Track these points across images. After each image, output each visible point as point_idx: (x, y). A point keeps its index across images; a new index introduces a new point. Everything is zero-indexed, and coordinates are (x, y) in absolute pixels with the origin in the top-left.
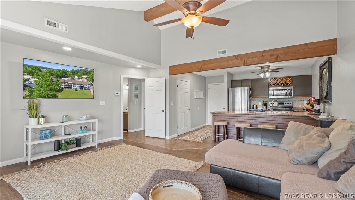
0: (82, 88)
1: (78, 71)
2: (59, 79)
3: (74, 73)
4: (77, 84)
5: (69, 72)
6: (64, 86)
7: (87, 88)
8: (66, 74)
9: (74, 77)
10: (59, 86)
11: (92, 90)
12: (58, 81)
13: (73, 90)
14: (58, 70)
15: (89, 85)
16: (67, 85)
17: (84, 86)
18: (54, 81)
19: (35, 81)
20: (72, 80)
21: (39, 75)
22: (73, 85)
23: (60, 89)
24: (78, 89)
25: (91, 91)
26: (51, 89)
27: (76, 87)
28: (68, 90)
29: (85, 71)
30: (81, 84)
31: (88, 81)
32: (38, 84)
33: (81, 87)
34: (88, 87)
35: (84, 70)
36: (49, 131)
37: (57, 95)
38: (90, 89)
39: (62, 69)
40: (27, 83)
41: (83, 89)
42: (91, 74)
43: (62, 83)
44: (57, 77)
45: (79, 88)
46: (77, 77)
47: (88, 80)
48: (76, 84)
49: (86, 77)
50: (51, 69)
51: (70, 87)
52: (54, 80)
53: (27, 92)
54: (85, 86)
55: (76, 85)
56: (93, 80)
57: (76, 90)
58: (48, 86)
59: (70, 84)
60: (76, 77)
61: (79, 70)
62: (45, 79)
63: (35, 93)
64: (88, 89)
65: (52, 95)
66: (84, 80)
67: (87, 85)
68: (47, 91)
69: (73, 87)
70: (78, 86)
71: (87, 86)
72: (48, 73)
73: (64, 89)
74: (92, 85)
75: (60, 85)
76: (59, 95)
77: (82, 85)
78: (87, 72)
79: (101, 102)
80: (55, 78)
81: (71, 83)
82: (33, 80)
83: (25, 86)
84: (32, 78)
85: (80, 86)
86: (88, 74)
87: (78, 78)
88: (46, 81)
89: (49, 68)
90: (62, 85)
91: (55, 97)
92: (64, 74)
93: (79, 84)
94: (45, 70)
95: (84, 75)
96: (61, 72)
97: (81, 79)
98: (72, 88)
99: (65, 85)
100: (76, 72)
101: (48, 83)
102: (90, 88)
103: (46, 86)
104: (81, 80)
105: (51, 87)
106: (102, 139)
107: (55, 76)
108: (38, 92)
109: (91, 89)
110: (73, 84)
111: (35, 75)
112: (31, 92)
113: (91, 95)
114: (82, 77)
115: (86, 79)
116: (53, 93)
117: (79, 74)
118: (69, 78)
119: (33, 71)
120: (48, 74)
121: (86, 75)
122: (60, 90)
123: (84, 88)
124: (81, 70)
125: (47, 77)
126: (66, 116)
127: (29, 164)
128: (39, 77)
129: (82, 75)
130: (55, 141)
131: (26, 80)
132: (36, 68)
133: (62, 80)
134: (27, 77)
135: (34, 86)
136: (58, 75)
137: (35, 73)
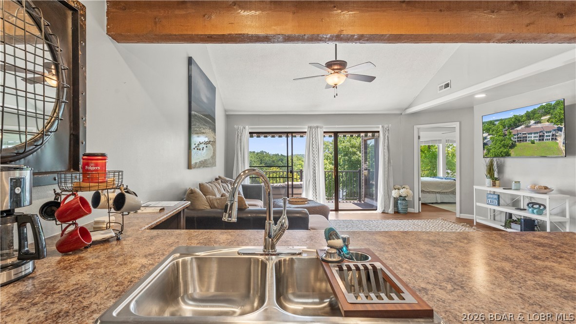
0: (541, 138)
1: (534, 112)
2: (511, 131)
3: (529, 116)
4: (534, 133)
5: (522, 117)
6: (516, 140)
7: (550, 138)
8: (519, 121)
9: (530, 123)
10: (511, 140)
11: (560, 140)
12: (510, 133)
13: (528, 143)
14: (509, 118)
15: (555, 130)
16: (521, 138)
17: (546, 134)
18: (506, 135)
19: (491, 138)
20: (527, 128)
22: (528, 136)
23: (512, 144)
24: (535, 141)
25: (558, 141)
26: (504, 146)
27: (533, 139)
28: (523, 143)
29: (547, 106)
30: (540, 132)
31: (552, 124)
32: (493, 141)
33: (540, 136)
34: (553, 135)
35: (543, 107)
36: (497, 197)
37: (510, 152)
38: (556, 139)
39: (514, 116)
40: (485, 141)
41: (543, 140)
42: (558, 109)
43: (514, 135)
44: (509, 129)
45: (536, 138)
46: (534, 122)
47: (552, 122)
48: (531, 133)
49: (548, 117)
50: (503, 119)
51: (524, 139)
52: (507, 133)
53: (485, 151)
54: (548, 134)
55: (533, 135)
56: (561, 121)
57: (533, 142)
58: (501, 141)
59: (524, 136)
60: (532, 122)
61: (535, 109)
62: (498, 134)
63: (491, 151)
64: (552, 139)
65: (505, 153)
66: (545, 123)
67: (550, 132)
68: (500, 148)
69: (528, 139)
70: (535, 135)
71: (551, 134)
72: (500, 126)
73: (517, 143)
74: (560, 129)
75: (512, 139)
76: (512, 151)
77: (541, 134)
78: (551, 108)
80: (507, 130)
81: (525, 134)
82: (489, 137)
83: (485, 144)
84: (489, 135)
85: (538, 135)
86: (552, 111)
87: (535, 123)
88: (500, 136)
89: (501, 119)
91: (508, 155)
92: (517, 122)
93: (537, 133)
94: (498, 122)
95: (545, 115)
96: (513, 120)
97: (540, 123)
98: (526, 140)
99: (518, 138)
100: (532, 114)
101: (501, 138)
102: (556, 136)
103: (499, 142)
104: (539, 125)
105: (504, 143)
107: (507, 128)
108: (493, 150)
109: (559, 138)
110: (529, 134)
111: (491, 131)
112: (489, 150)
114: (542, 118)
115: (548, 121)
116: (505, 150)
117: (536, 115)
118: (523, 126)
119: (488, 127)
120: (501, 127)
121: (549, 113)
122: (513, 146)
123: (545, 138)
124: (539, 108)
125: (500, 131)
126: (517, 182)
127: (475, 224)
128: (494, 133)
129: (542, 116)
130: (506, 212)
131: (485, 138)
132: (492, 123)
133: (514, 132)
134: (485, 135)
135: (490, 144)
136: (510, 125)
137: (490, 128)
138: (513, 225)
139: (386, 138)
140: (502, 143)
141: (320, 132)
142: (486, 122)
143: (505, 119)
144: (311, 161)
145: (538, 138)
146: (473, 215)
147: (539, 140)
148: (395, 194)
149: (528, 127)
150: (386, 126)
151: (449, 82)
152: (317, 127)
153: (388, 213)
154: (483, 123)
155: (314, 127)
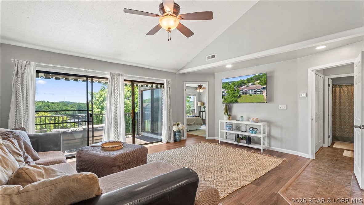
0: (255, 93)
1: (251, 79)
2: (239, 88)
3: (249, 81)
4: (251, 90)
5: (245, 81)
7: (260, 93)
8: (243, 83)
9: (249, 84)
11: (265, 94)
12: (238, 89)
13: (248, 95)
14: (238, 81)
15: (262, 89)
16: (244, 92)
17: (257, 91)
18: (236, 91)
19: (227, 92)
21: (228, 88)
22: (248, 91)
23: (239, 95)
25: (263, 95)
26: (235, 97)
27: (250, 93)
28: (245, 95)
29: (258, 76)
30: (255, 89)
31: (261, 85)
32: (228, 94)
33: (254, 92)
34: (261, 91)
35: (256, 76)
36: (231, 125)
38: (262, 93)
39: (241, 80)
40: (223, 94)
41: (256, 93)
42: (264, 78)
43: (241, 91)
44: (237, 87)
46: (251, 84)
47: (261, 84)
48: (250, 90)
49: (258, 82)
51: (246, 93)
52: (236, 89)
53: (223, 100)
54: (258, 91)
55: (251, 91)
56: (265, 84)
57: (251, 95)
58: (233, 94)
59: (246, 91)
60: (250, 84)
61: (252, 77)
63: (227, 100)
64: (261, 93)
65: (235, 100)
66: (257, 85)
67: (260, 89)
68: (232, 98)
71: (260, 91)
72: (233, 85)
73: (242, 95)
74: (264, 88)
76: (239, 100)
77: (255, 90)
78: (260, 77)
79: (280, 106)
80: (236, 88)
82: (226, 91)
83: (223, 96)
84: (226, 90)
85: (253, 91)
86: (260, 78)
87: (252, 84)
88: (232, 91)
89: (233, 82)
90: (240, 93)
91: (236, 102)
92: (242, 83)
93: (253, 90)
94: (231, 83)
95: (257, 81)
96: (240, 82)
97: (255, 84)
98: (247, 94)
99: (242, 92)
101: (233, 92)
102: (263, 92)
104: (254, 86)
105: (235, 95)
107: (236, 86)
108: (228, 99)
109: (264, 93)
110: (248, 90)
112: (225, 99)
113: (264, 99)
114: (255, 82)
115: (258, 84)
116: (235, 99)
118: (245, 86)
119: (225, 86)
120: (233, 86)
121: (259, 80)
122: (240, 97)
123: (257, 93)
124: (254, 77)
125: (232, 88)
126: (242, 117)
127: (220, 142)
128: (229, 89)
129: (255, 81)
130: (236, 134)
131: (223, 92)
132: (227, 83)
133: (240, 89)
134: (223, 90)
135: (226, 95)
136: (238, 85)
137: (227, 86)
138: (241, 141)
139: (169, 89)
140: (234, 95)
141: (121, 79)
142: (224, 83)
143: (236, 82)
144: (113, 105)
145: (253, 93)
146: (219, 137)
147: (254, 94)
148: (175, 128)
149: (248, 86)
150: (169, 80)
151: (215, 54)
152: (119, 75)
153: (170, 143)
154: (222, 83)
155: (116, 74)
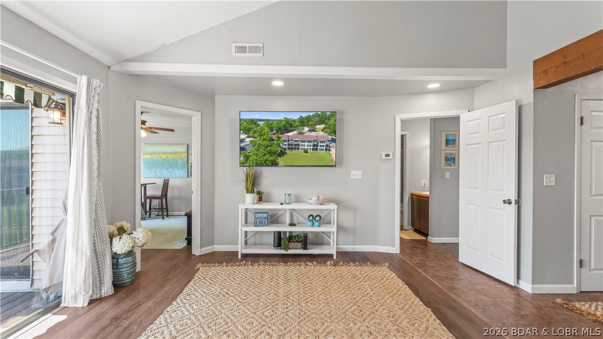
0: (315, 147)
1: (308, 119)
2: (280, 136)
3: (303, 122)
4: (308, 142)
5: (295, 121)
6: (287, 147)
7: (324, 148)
8: (291, 125)
9: (303, 129)
10: (280, 147)
11: (333, 151)
12: (279, 138)
13: (301, 152)
14: (278, 120)
15: (329, 141)
16: (292, 145)
17: (320, 144)
18: (273, 140)
19: (251, 142)
20: (300, 135)
21: (255, 132)
22: (301, 144)
23: (281, 151)
24: (309, 150)
25: (331, 152)
26: (270, 153)
27: (306, 147)
28: (294, 152)
29: (321, 115)
30: (315, 141)
31: (327, 134)
32: (254, 146)
33: (314, 145)
34: (327, 146)
35: (319, 116)
36: (265, 215)
37: (278, 161)
38: (329, 150)
39: (285, 118)
40: (243, 145)
41: (317, 149)
42: (332, 120)
43: (284, 141)
44: (277, 132)
45: (310, 148)
46: (308, 129)
47: (327, 132)
48: (305, 142)
49: (322, 126)
50: (270, 120)
51: (296, 147)
52: (274, 137)
53: (242, 158)
54: (322, 144)
55: (306, 143)
56: (335, 132)
57: (306, 152)
58: (266, 147)
59: (296, 143)
60: (306, 129)
61: (310, 116)
62: (262, 137)
63: (251, 158)
64: (326, 149)
65: (271, 161)
66: (320, 132)
67: (324, 142)
68: (265, 155)
69: (300, 147)
70: (309, 144)
71: (325, 144)
72: (266, 128)
73: (288, 151)
74: (333, 141)
75: (281, 145)
76: (280, 160)
77: (315, 143)
78: (325, 118)
79: (352, 172)
80: (274, 134)
81: (298, 141)
82: (248, 140)
83: (242, 149)
84: (248, 137)
85: (312, 144)
86: (326, 121)
87: (309, 131)
88: (264, 140)
89: (267, 120)
90: (285, 145)
91: (274, 164)
92: (287, 126)
93: (311, 142)
94: (262, 123)
95: (319, 124)
96: (284, 123)
97: (315, 131)
98: (299, 148)
99: (289, 145)
100: (306, 121)
101: (266, 142)
102: (330, 147)
103: (264, 148)
104: (313, 134)
105: (270, 150)
106: (354, 244)
107: (275, 131)
108: (254, 157)
109: (332, 149)
110: (302, 141)
111: (251, 132)
112: (247, 158)
113: (331, 160)
114: (317, 127)
115: (323, 131)
116: (272, 158)
117: (311, 123)
118: (295, 132)
119: (248, 127)
120: (267, 130)
121: (323, 123)
122: (282, 154)
123: (319, 148)
124: (314, 116)
125: (265, 134)
126: (289, 195)
128: (256, 135)
129: (316, 124)
130: (275, 232)
131: (242, 141)
132: (253, 122)
133: (284, 137)
134: (243, 136)
135: (250, 149)
136: (280, 128)
137: (251, 129)
138: (291, 245)
140: (268, 149)
142: (245, 120)
143: (273, 121)
145: (312, 148)
146: (238, 244)
147: (313, 149)
149: (301, 133)
151: (261, 45)
154: (241, 120)
